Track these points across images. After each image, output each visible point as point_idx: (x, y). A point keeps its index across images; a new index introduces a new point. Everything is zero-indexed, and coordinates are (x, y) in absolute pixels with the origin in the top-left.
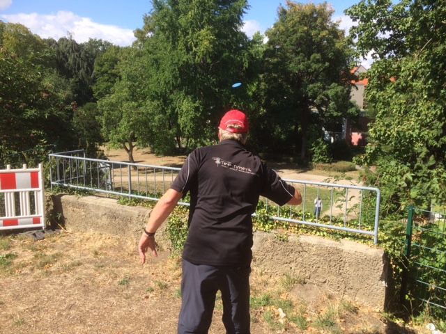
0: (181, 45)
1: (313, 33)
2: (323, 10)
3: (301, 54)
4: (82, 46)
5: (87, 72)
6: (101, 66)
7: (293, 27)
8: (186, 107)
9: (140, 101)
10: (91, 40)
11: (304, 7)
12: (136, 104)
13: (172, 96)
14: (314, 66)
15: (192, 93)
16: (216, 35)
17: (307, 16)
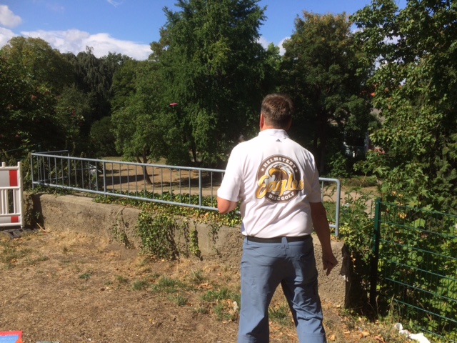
0: (195, 58)
1: (331, 43)
2: (342, 20)
3: (319, 65)
4: (101, 60)
5: (105, 86)
6: (120, 80)
7: (310, 38)
8: (200, 119)
9: (154, 114)
10: (110, 54)
11: (321, 18)
12: (150, 117)
13: (186, 109)
14: (333, 77)
15: (206, 106)
16: (232, 47)
17: (324, 27)
